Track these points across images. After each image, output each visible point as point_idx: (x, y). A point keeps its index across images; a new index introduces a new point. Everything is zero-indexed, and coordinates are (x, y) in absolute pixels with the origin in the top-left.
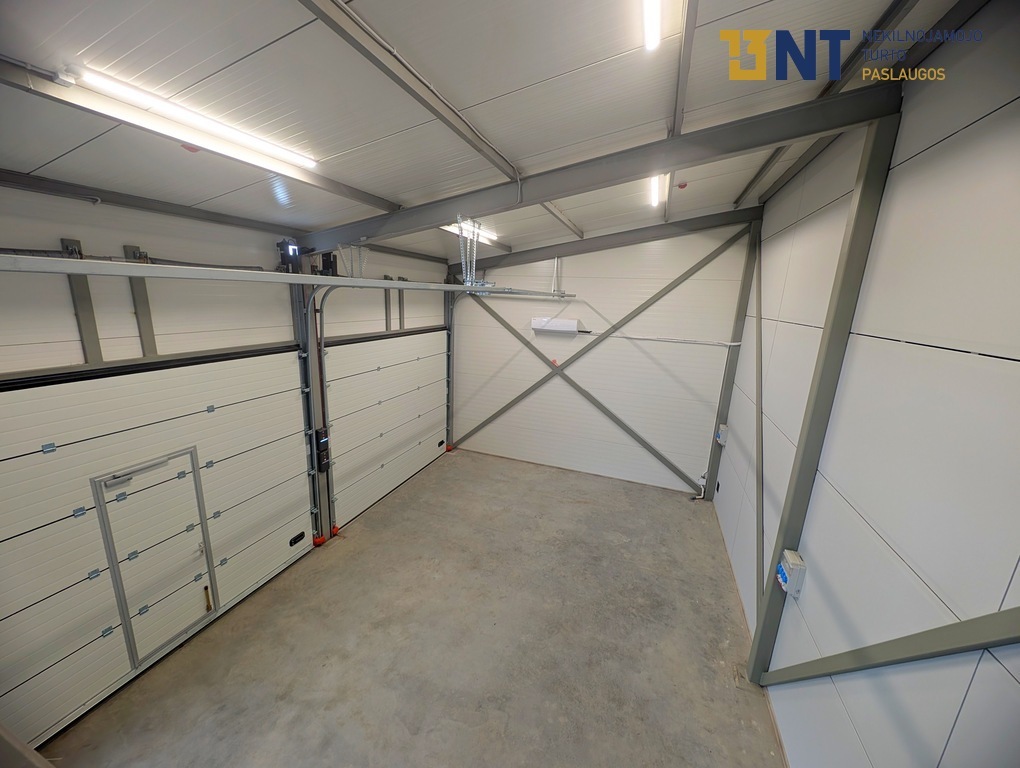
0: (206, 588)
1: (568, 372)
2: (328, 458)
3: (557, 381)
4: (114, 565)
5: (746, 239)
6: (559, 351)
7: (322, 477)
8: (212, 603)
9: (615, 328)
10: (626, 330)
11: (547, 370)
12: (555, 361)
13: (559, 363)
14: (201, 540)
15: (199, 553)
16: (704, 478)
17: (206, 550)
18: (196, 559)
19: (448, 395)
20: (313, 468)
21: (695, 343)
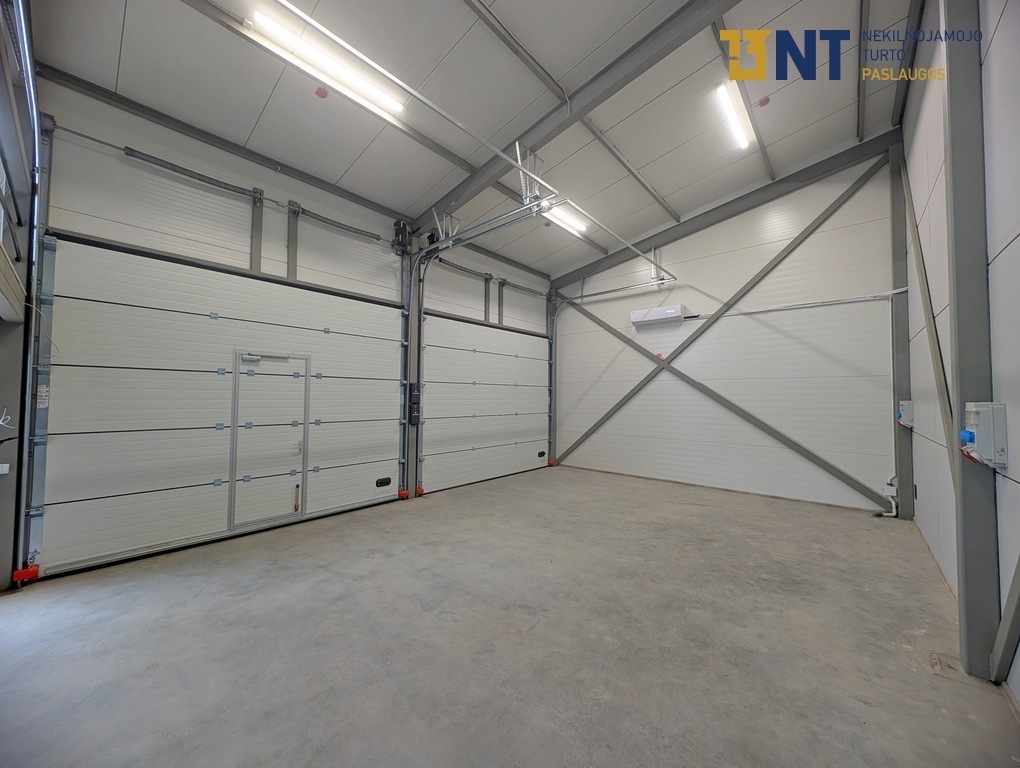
0: (298, 486)
1: (677, 364)
2: (418, 412)
3: (665, 376)
4: (234, 427)
5: (886, 171)
6: (663, 343)
7: (413, 430)
8: (300, 503)
9: (729, 306)
10: (744, 305)
11: (651, 366)
12: (660, 355)
13: (664, 356)
14: (301, 440)
15: (298, 450)
16: (891, 485)
17: (304, 450)
18: (294, 455)
19: (550, 405)
20: (405, 418)
21: (840, 303)
